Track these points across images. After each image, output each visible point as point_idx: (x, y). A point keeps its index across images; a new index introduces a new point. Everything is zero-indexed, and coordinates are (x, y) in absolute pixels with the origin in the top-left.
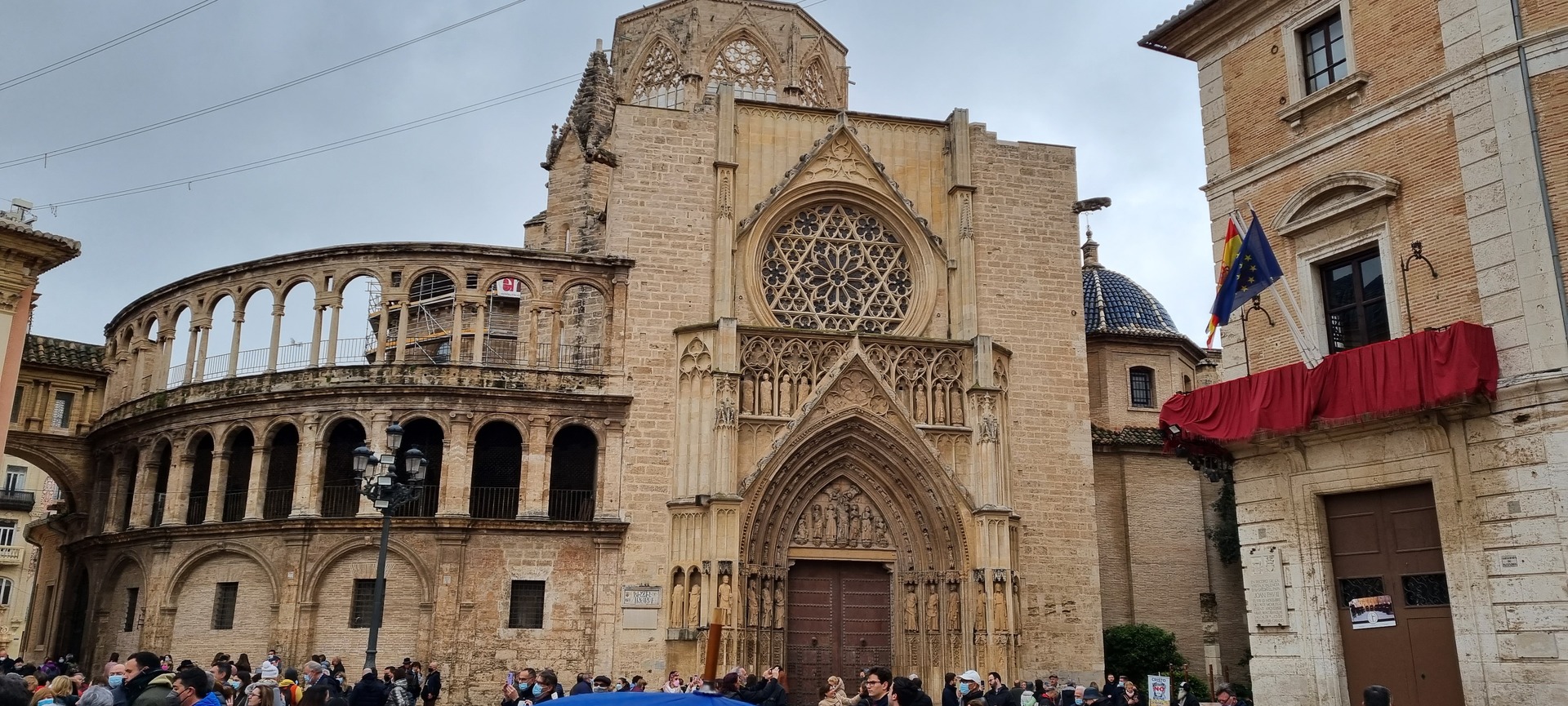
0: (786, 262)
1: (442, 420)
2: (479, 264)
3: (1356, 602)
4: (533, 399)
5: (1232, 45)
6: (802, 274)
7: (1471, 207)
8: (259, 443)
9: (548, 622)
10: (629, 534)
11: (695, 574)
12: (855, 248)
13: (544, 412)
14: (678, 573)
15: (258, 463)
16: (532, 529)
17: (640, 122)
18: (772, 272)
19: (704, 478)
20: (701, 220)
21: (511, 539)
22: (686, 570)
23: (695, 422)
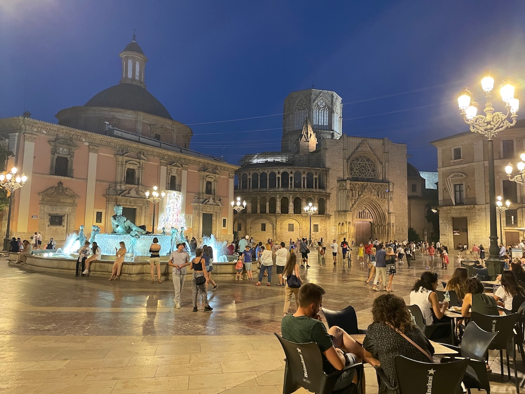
0: (354, 167)
1: (301, 198)
2: (305, 170)
3: (455, 232)
4: (315, 194)
5: (444, 148)
6: (357, 169)
7: (475, 182)
8: (267, 200)
9: (319, 231)
10: (331, 217)
11: (343, 224)
12: (366, 164)
13: (317, 196)
14: (339, 223)
15: (268, 204)
16: (316, 216)
17: (330, 142)
18: (352, 169)
19: (344, 208)
20: (341, 160)
21: (313, 217)
22: (341, 223)
23: (342, 198)
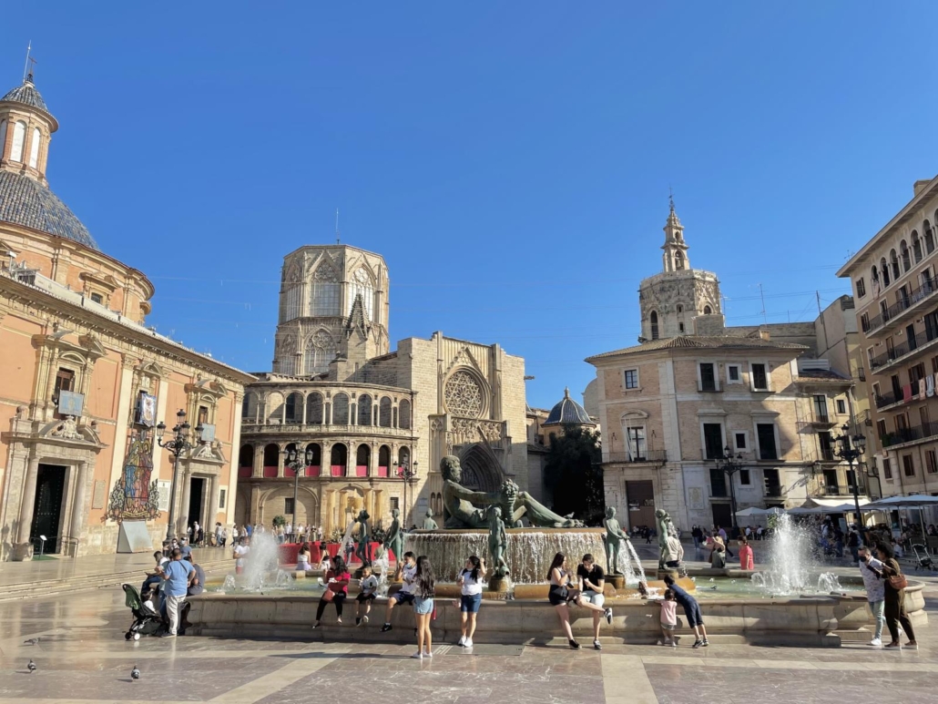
1: (370, 445)
2: (378, 391)
3: (631, 505)
4: (394, 438)
5: (607, 368)
6: (455, 395)
7: (664, 424)
10: (419, 482)
11: (439, 494)
12: (467, 387)
13: (396, 442)
14: (433, 494)
16: (393, 480)
17: (418, 344)
20: (435, 378)
21: (389, 484)
22: (436, 493)
23: (437, 447)
